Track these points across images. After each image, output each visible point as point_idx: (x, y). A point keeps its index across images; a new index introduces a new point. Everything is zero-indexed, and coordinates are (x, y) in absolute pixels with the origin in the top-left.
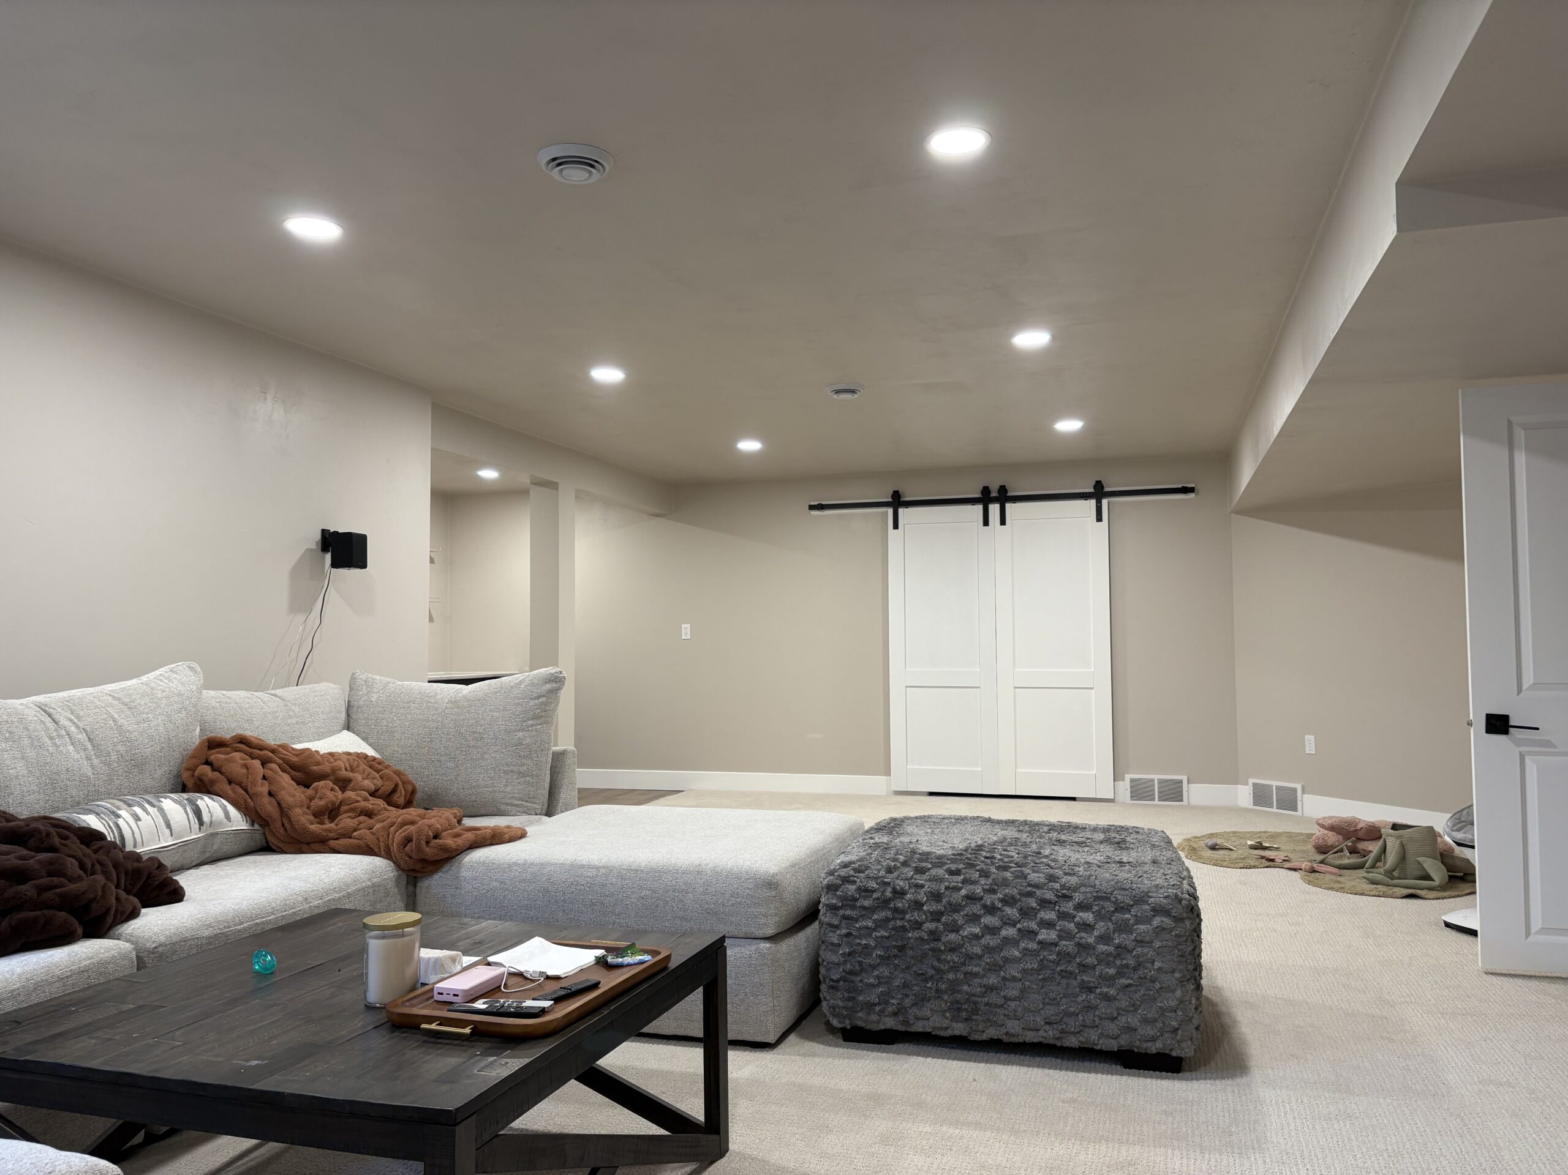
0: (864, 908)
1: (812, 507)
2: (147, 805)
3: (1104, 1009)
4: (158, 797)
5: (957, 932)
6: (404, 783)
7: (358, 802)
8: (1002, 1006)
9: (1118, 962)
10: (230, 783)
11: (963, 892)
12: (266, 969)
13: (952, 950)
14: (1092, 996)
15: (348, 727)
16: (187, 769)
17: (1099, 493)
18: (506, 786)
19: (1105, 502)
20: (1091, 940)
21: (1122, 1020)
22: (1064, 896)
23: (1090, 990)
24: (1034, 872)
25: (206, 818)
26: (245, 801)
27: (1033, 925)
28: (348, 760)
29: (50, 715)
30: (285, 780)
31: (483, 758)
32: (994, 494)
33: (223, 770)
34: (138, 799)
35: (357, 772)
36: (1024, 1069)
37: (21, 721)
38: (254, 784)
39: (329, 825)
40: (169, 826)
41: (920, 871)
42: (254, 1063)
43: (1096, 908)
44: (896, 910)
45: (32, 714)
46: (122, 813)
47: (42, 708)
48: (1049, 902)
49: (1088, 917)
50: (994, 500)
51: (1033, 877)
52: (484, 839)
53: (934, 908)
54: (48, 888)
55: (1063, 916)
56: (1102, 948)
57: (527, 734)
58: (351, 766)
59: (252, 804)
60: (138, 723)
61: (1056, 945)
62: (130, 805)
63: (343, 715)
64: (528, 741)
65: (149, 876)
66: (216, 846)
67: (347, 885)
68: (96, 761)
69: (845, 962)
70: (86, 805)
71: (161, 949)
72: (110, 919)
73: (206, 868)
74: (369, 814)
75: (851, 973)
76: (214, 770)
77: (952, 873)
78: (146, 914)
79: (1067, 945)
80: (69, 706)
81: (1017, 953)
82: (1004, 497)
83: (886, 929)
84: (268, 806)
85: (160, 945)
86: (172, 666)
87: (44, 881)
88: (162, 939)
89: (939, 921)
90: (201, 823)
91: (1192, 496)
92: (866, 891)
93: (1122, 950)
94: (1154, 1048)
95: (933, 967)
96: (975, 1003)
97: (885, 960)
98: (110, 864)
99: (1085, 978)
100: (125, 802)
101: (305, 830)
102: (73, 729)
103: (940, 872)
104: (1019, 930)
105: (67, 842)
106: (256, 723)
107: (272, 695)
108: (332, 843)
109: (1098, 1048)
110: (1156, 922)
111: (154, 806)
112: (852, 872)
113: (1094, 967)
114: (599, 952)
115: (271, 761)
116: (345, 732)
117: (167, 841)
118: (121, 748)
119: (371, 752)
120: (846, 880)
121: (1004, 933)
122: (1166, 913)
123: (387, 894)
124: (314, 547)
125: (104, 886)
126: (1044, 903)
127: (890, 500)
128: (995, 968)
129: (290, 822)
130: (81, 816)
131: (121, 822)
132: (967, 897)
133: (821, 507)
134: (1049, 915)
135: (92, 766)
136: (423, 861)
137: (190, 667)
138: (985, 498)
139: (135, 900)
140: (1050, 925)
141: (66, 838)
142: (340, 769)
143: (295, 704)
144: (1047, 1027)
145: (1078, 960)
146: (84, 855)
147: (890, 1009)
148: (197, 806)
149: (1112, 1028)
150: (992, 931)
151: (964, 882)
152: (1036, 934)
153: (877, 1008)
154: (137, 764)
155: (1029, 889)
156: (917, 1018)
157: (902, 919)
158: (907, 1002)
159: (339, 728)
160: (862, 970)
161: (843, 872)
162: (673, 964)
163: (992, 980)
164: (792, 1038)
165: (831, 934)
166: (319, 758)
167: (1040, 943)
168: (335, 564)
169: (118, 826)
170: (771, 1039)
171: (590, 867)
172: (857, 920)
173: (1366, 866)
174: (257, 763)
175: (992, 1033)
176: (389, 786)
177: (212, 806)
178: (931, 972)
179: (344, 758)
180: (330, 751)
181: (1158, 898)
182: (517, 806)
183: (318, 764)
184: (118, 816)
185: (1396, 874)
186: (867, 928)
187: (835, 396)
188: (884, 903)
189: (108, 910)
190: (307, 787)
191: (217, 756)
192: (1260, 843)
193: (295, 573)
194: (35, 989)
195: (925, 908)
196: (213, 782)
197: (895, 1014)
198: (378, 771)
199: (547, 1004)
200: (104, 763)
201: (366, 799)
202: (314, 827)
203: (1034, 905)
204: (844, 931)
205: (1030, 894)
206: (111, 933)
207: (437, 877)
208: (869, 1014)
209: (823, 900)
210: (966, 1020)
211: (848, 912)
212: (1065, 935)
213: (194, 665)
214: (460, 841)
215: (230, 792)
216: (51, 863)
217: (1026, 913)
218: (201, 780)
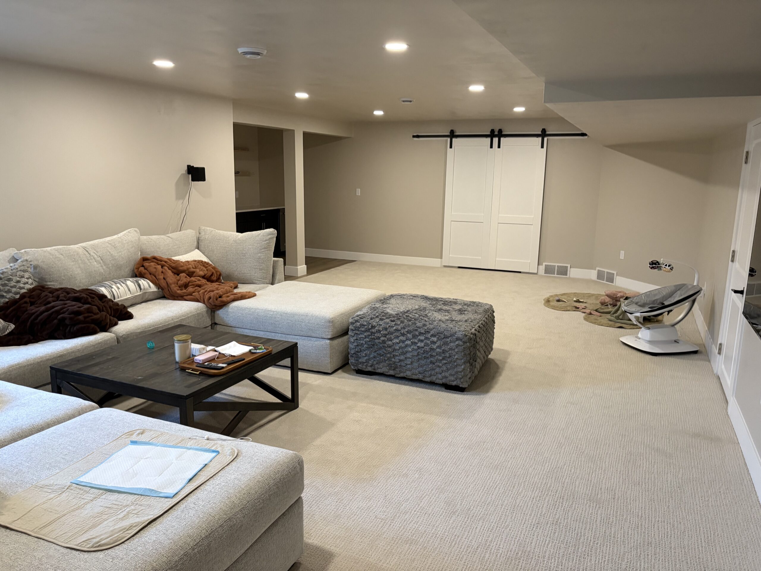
0: (362, 331)
1: (414, 137)
2: (122, 284)
3: (438, 370)
4: (125, 280)
5: (391, 341)
6: (216, 272)
7: (196, 281)
8: (405, 366)
9: (443, 355)
10: (150, 274)
11: (394, 328)
12: (151, 347)
13: (390, 347)
14: (434, 366)
15: (198, 248)
16: (136, 268)
17: (543, 134)
18: (255, 273)
19: (546, 139)
20: (435, 347)
21: (443, 374)
22: (428, 332)
23: (434, 364)
24: (419, 322)
25: (142, 287)
26: (156, 281)
27: (416, 341)
28: (194, 264)
29: (87, 251)
30: (170, 273)
31: (246, 263)
32: (496, 133)
33: (148, 269)
34: (119, 281)
35: (198, 268)
36: (411, 387)
37: (78, 254)
38: (159, 275)
39: (184, 291)
40: (129, 290)
41: (381, 320)
42: (140, 378)
43: (437, 337)
44: (372, 333)
45: (81, 251)
46: (113, 286)
47: (84, 248)
48: (422, 333)
49: (435, 339)
50: (496, 136)
51: (418, 324)
52: (239, 298)
53: (384, 333)
54: (88, 317)
55: (427, 338)
56: (438, 350)
57: (262, 254)
58: (195, 266)
59: (158, 282)
60: (117, 253)
61: (423, 348)
62: (116, 284)
63: (196, 243)
64: (262, 257)
65: (121, 310)
66: (147, 296)
67: (188, 314)
68: (104, 267)
69: (356, 348)
70: (101, 283)
71: (124, 336)
72: (108, 326)
73: (143, 304)
74: (200, 286)
75: (357, 352)
76: (145, 269)
77: (392, 321)
78: (120, 324)
79: (427, 348)
80: (94, 247)
81: (410, 350)
82: (500, 135)
83: (368, 338)
84: (163, 283)
85: (124, 335)
86: (129, 230)
87: (86, 315)
88: (124, 333)
89: (386, 337)
90: (140, 289)
91: (586, 137)
92: (362, 325)
93: (444, 352)
94: (454, 384)
95: (383, 352)
96: (396, 365)
97: (368, 348)
98: (108, 307)
99: (432, 359)
100: (114, 282)
101: (176, 292)
102: (95, 256)
103: (388, 320)
104: (412, 342)
105: (94, 300)
106: (162, 249)
107: (168, 237)
108: (185, 297)
109: (436, 382)
110: (457, 343)
111: (124, 284)
112: (359, 319)
113: (435, 356)
114: (251, 348)
115: (165, 266)
116: (197, 250)
117: (129, 296)
118: (113, 262)
119: (205, 259)
120: (357, 321)
121: (406, 342)
122: (461, 340)
123: (203, 316)
124: (185, 172)
125: (106, 315)
126: (421, 334)
127: (449, 134)
128: (403, 353)
129: (171, 289)
130: (100, 288)
131: (113, 290)
132: (396, 330)
133: (418, 136)
134: (422, 338)
135: (103, 269)
136: (215, 305)
137: (135, 230)
138: (492, 135)
139: (116, 319)
140: (422, 341)
141: (93, 298)
142: (190, 268)
143: (176, 240)
144: (419, 374)
145: (430, 353)
146: (99, 304)
147: (369, 365)
148: (139, 283)
149: (440, 376)
150: (403, 342)
151: (395, 324)
152: (417, 344)
153: (365, 364)
154: (119, 267)
155: (416, 328)
156: (378, 368)
157: (374, 335)
158: (375, 363)
159: (194, 248)
160: (361, 351)
161: (356, 319)
162: (274, 352)
163: (402, 357)
164: (340, 371)
165: (351, 339)
166: (182, 264)
167: (418, 347)
168: (193, 180)
169: (112, 291)
170: (329, 372)
171: (271, 311)
172: (359, 335)
173: (611, 313)
174: (159, 267)
175: (402, 375)
176: (209, 274)
177: (144, 283)
178: (382, 353)
179: (192, 263)
180: (186, 260)
181: (459, 335)
182: (260, 281)
183: (182, 266)
184: (112, 288)
185: (621, 317)
186: (362, 337)
187: (403, 103)
188: (367, 330)
189: (107, 324)
190: (178, 275)
191: (146, 264)
192: (578, 300)
193: (177, 184)
194: (85, 349)
195: (382, 332)
196: (145, 274)
197: (371, 366)
198: (206, 267)
199: (224, 365)
200: (107, 267)
201: (199, 280)
202: (179, 292)
203: (417, 334)
204: (355, 338)
205: (416, 330)
206: (109, 330)
207: (221, 310)
208: (363, 365)
209: (350, 328)
210: (393, 370)
211: (357, 332)
212: (426, 345)
213: (136, 229)
214: (228, 299)
215: (151, 278)
216: (88, 308)
217: (414, 336)
218: (141, 273)
